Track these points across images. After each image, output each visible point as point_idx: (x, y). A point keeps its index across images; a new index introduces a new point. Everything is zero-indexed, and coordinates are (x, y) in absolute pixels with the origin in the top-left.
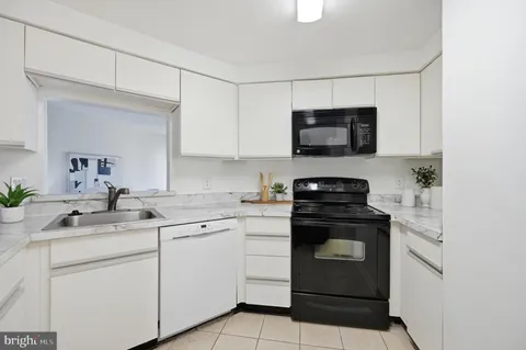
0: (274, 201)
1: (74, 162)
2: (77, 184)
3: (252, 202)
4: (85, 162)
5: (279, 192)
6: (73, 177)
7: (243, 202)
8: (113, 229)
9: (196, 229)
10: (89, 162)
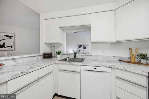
0: (139, 63)
1: (79, 46)
2: (79, 51)
3: (125, 62)
4: (81, 46)
5: (143, 59)
6: (79, 49)
7: (120, 61)
8: (69, 63)
9: (92, 68)
10: (82, 46)
